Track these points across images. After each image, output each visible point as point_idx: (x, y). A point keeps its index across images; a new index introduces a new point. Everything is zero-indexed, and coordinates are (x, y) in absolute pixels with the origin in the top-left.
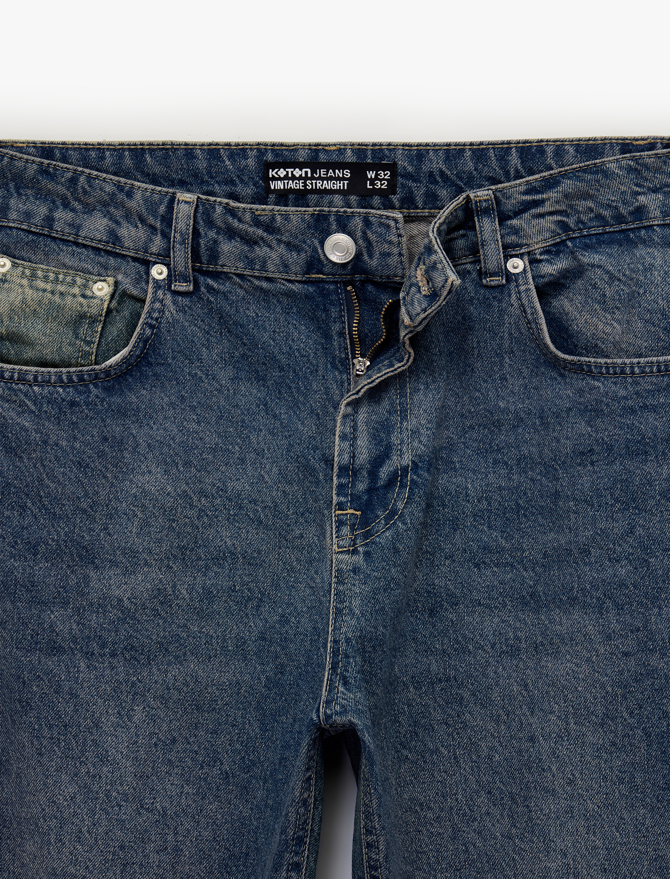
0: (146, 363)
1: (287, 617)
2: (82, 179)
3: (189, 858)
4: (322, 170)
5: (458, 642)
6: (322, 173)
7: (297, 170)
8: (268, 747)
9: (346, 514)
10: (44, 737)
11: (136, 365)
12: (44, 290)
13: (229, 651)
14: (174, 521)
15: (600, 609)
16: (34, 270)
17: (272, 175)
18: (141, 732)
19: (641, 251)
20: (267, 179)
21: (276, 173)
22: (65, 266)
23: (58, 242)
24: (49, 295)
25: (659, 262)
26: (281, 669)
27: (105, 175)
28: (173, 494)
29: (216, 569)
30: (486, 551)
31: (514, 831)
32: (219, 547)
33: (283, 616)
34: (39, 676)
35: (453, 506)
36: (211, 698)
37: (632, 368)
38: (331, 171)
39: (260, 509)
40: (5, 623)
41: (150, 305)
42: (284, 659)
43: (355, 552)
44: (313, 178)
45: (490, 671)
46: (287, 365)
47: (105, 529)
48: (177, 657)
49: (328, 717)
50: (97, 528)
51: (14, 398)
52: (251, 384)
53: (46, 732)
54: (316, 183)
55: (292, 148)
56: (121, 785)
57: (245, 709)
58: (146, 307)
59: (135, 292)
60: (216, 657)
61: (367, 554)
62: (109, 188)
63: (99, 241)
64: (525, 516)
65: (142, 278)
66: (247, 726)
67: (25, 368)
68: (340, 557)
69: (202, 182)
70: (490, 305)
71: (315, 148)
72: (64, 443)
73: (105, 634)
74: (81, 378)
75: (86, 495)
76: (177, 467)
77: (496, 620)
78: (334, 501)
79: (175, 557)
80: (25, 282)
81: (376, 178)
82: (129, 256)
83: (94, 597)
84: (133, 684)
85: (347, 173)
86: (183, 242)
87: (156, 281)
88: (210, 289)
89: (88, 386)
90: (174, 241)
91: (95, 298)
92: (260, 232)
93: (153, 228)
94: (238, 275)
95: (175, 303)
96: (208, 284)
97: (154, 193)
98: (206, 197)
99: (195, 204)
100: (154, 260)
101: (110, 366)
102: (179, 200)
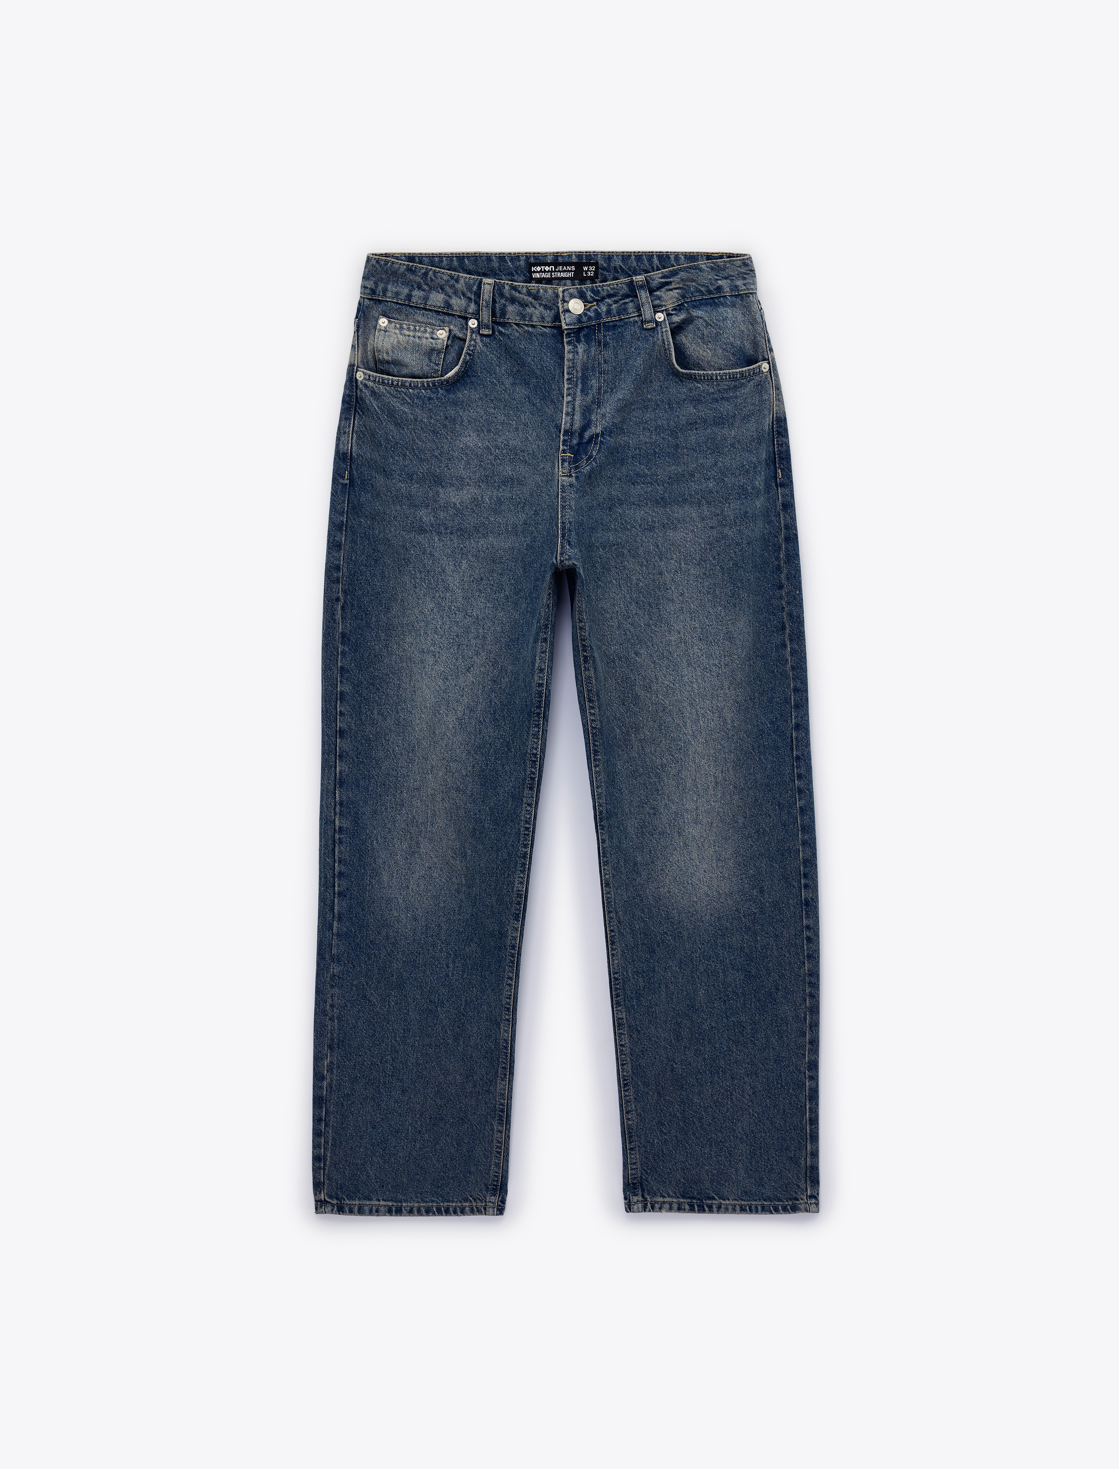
0: (467, 375)
1: (537, 512)
2: (430, 273)
3: (491, 642)
7: (547, 267)
9: (567, 456)
10: (417, 578)
11: (462, 377)
12: (409, 336)
13: (509, 531)
14: (482, 461)
15: (699, 504)
16: (401, 325)
18: (466, 574)
19: (721, 310)
20: (531, 272)
21: (536, 269)
22: (420, 322)
23: (415, 309)
24: (412, 338)
26: (534, 540)
27: (443, 271)
28: (481, 447)
29: (503, 487)
30: (638, 476)
31: (651, 622)
32: (505, 476)
34: (414, 545)
35: (622, 453)
36: (500, 556)
37: (716, 376)
38: (565, 267)
39: (526, 455)
41: (469, 342)
43: (570, 476)
44: (555, 271)
45: (638, 539)
46: (540, 375)
47: (447, 466)
48: (483, 534)
49: (561, 562)
50: (443, 465)
51: (399, 396)
52: (522, 386)
53: (418, 575)
55: (544, 255)
56: (456, 603)
58: (466, 344)
59: (460, 335)
60: (503, 534)
61: (577, 477)
62: (445, 278)
63: (439, 307)
64: (659, 457)
65: (464, 327)
67: (404, 379)
68: (563, 478)
69: (496, 274)
70: (648, 340)
71: (556, 255)
72: (426, 420)
73: (447, 522)
74: (434, 385)
75: (437, 448)
76: (483, 433)
78: (561, 449)
79: (483, 481)
80: (397, 331)
81: (588, 270)
82: (457, 315)
83: (442, 503)
84: (462, 549)
85: (573, 268)
86: (487, 306)
87: (471, 329)
88: (500, 333)
89: (437, 389)
90: (482, 306)
91: (439, 339)
92: (530, 299)
93: (470, 299)
94: (516, 324)
95: (482, 341)
96: (500, 330)
97: (471, 279)
98: (499, 281)
99: (493, 284)
100: (470, 317)
101: (449, 378)
102: (484, 283)
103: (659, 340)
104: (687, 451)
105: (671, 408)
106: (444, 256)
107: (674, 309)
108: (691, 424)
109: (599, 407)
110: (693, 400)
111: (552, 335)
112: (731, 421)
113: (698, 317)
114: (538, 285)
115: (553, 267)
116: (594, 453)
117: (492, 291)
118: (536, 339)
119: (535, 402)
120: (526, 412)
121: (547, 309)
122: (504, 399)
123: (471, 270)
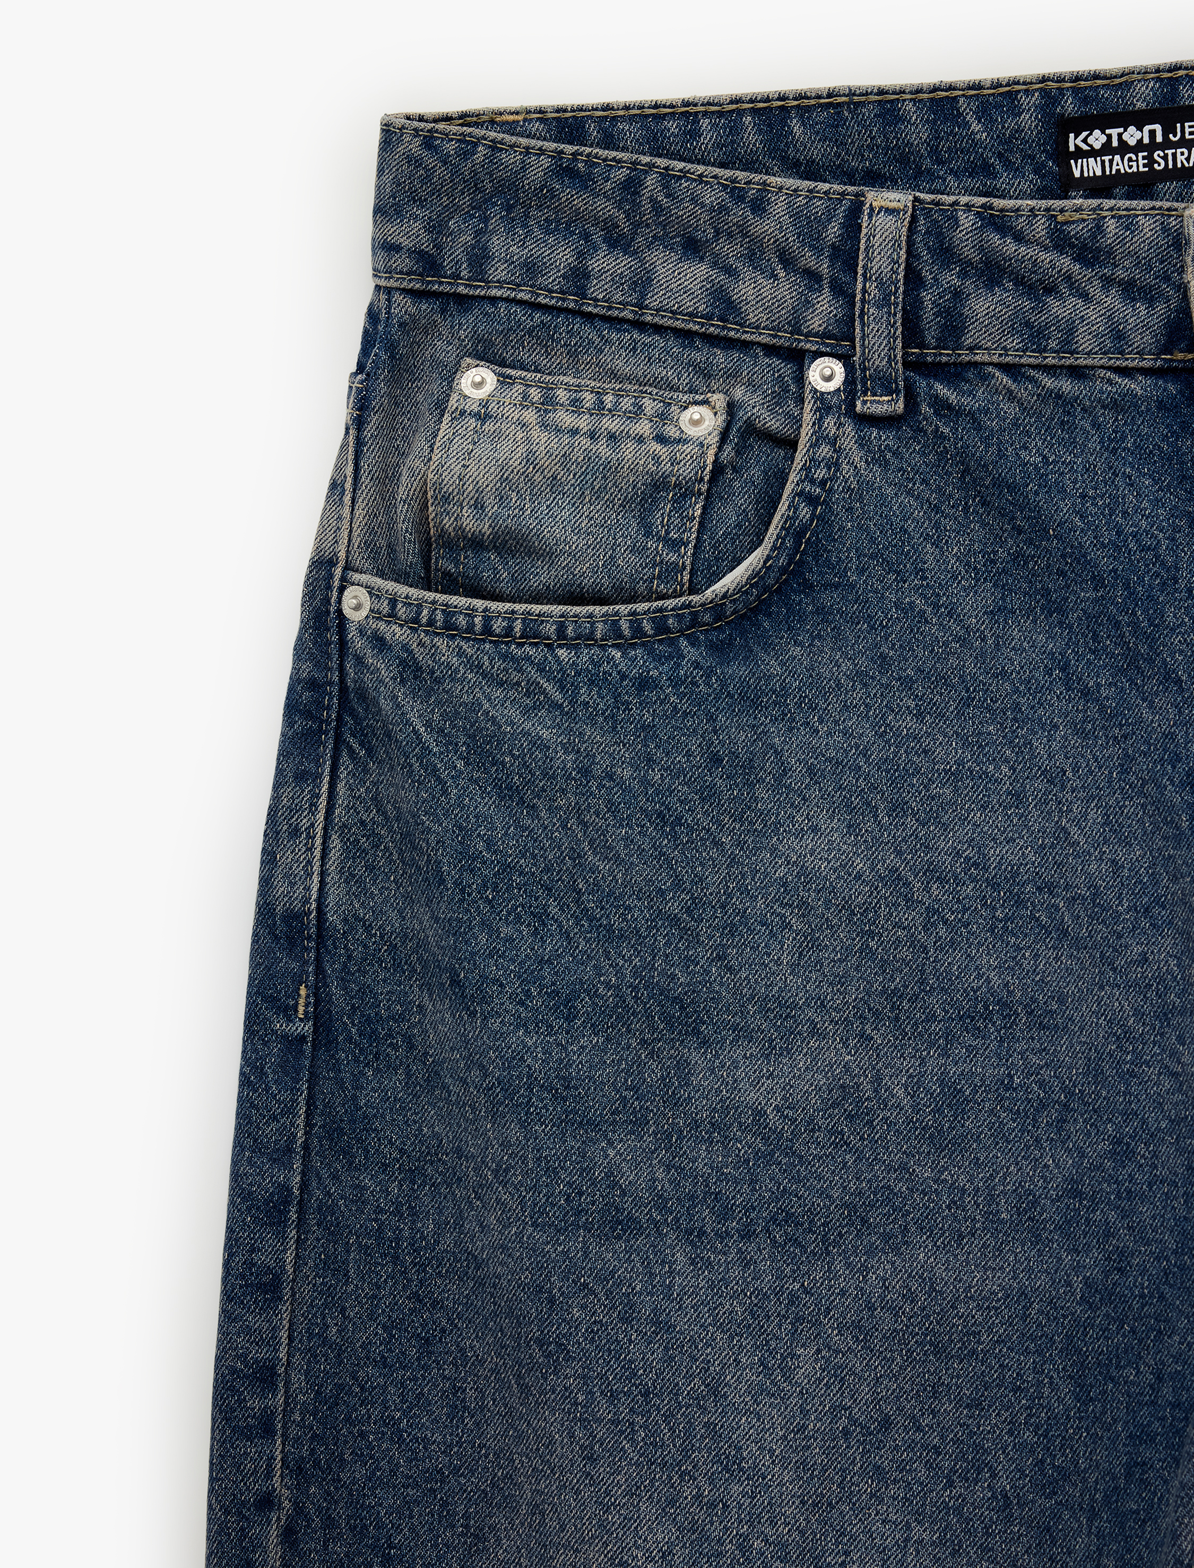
0: (799, 584)
1: (1128, 1144)
2: (651, 181)
4: (1187, 124)
6: (1187, 130)
7: (1132, 129)
8: (1095, 1438)
10: (599, 1421)
11: (778, 591)
12: (574, 432)
13: (1002, 1222)
14: (871, 934)
16: (548, 389)
17: (1076, 145)
18: (813, 1405)
20: (1064, 156)
21: (1085, 141)
22: (614, 375)
23: (598, 323)
24: (586, 442)
27: (701, 169)
28: (868, 875)
29: (969, 1039)
32: (975, 992)
33: (1119, 1142)
34: (585, 1285)
36: (965, 1327)
39: (1061, 904)
40: (507, 1171)
41: (808, 450)
42: (1125, 1239)
44: (1167, 144)
46: (1111, 571)
47: (719, 958)
48: (886, 1237)
50: (703, 955)
51: (515, 677)
52: (1034, 621)
53: (603, 1408)
54: (1174, 155)
55: (1118, 81)
56: (773, 1523)
57: (1039, 1352)
58: (799, 456)
59: (774, 424)
60: (973, 1235)
62: (710, 197)
63: (690, 315)
65: (788, 391)
66: (1046, 1391)
67: (536, 608)
71: (1170, 75)
72: (627, 773)
73: (727, 1189)
74: (661, 627)
75: (678, 884)
76: (876, 816)
79: (876, 1014)
80: (530, 416)
82: (759, 344)
83: (701, 1108)
84: (793, 1299)
86: (885, 301)
87: (820, 397)
88: (941, 406)
89: (672, 642)
90: (863, 301)
91: (686, 441)
92: (1065, 262)
93: (812, 277)
94: (1006, 368)
95: (862, 443)
96: (937, 396)
97: (815, 197)
98: (933, 197)
99: (909, 213)
100: (813, 348)
101: (725, 596)
102: (872, 208)
106: (705, 114)
111: (1161, 405)
114: (1094, 202)
115: (1158, 128)
117: (904, 238)
118: (1094, 426)
119: (1091, 684)
120: (1056, 727)
121: (1133, 299)
122: (961, 677)
123: (814, 161)
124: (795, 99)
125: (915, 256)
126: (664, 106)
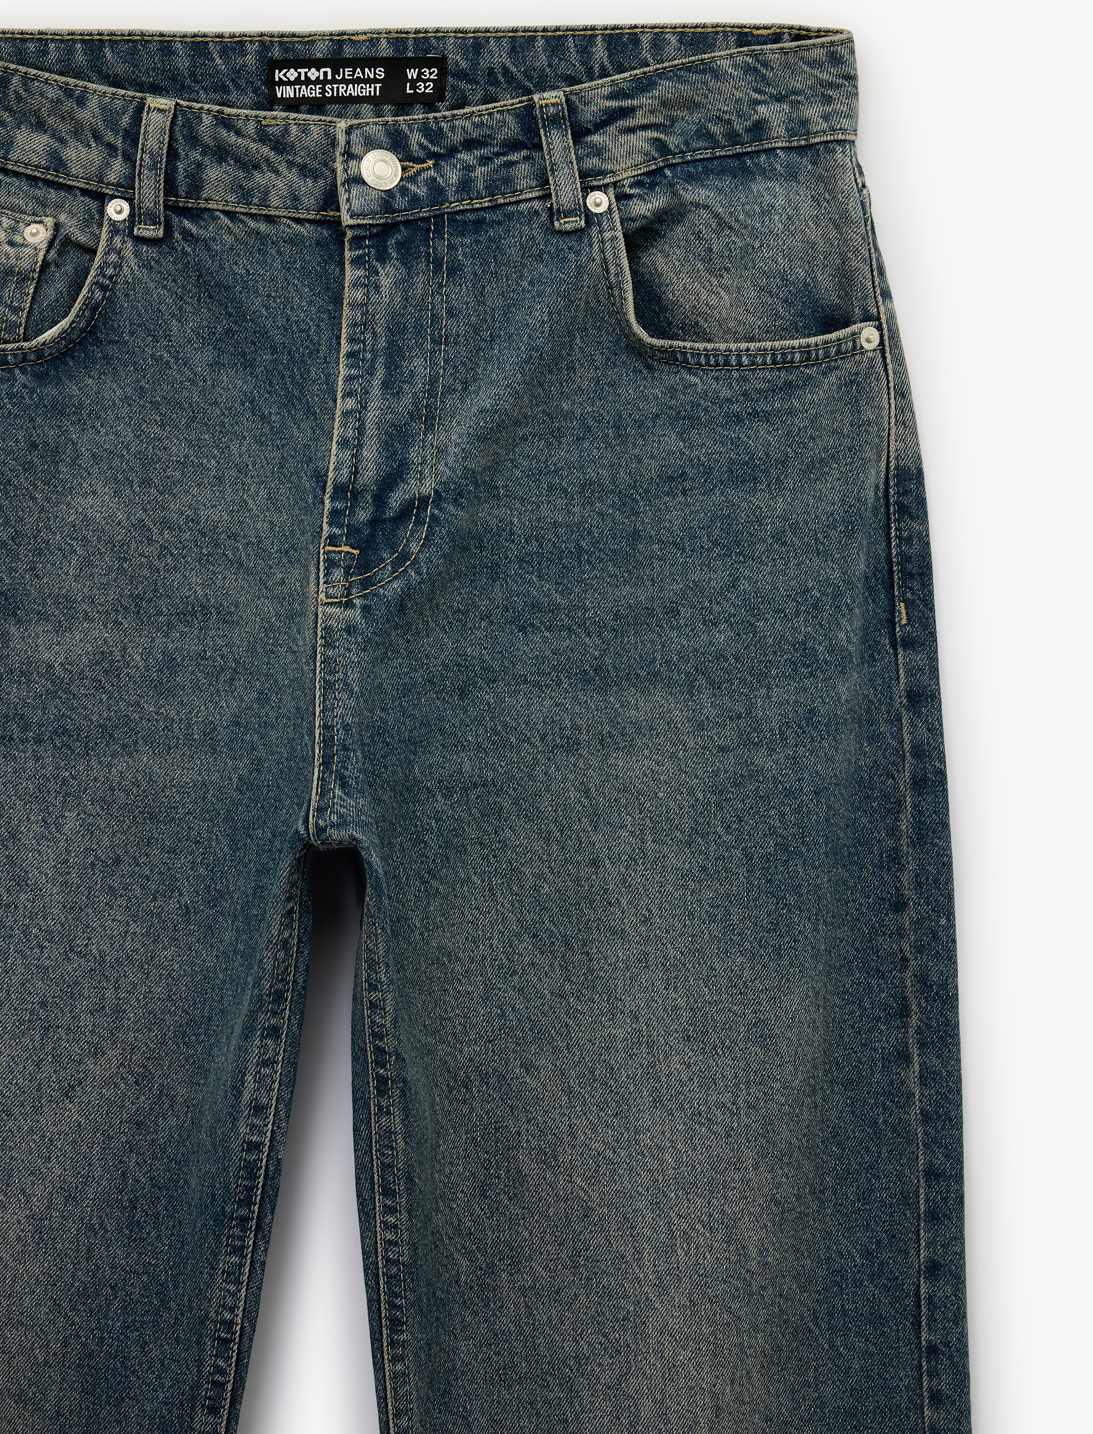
0: (93, 340)
2: (15, 80)
3: (135, 1023)
4: (346, 70)
5: (497, 733)
6: (347, 73)
7: (313, 70)
9: (340, 552)
11: (80, 343)
13: (195, 740)
14: (125, 560)
15: (690, 687)
17: (279, 77)
18: (74, 847)
19: (759, 186)
20: (272, 84)
21: (285, 75)
25: (780, 202)
26: (257, 766)
27: (47, 75)
28: (125, 523)
29: (181, 627)
30: (535, 610)
32: (187, 599)
33: (262, 693)
35: (493, 548)
36: (169, 803)
37: (739, 356)
38: (358, 70)
39: (241, 547)
41: (103, 257)
43: (349, 605)
44: (334, 81)
46: (281, 343)
47: (31, 569)
48: (124, 746)
49: (320, 830)
50: (21, 567)
52: (236, 372)
54: (338, 88)
55: (306, 39)
56: (45, 918)
57: (211, 820)
58: (97, 260)
59: (82, 239)
60: (177, 748)
61: (366, 609)
62: (52, 93)
63: (36, 166)
65: (94, 219)
66: (214, 844)
68: (329, 610)
69: (183, 88)
70: (564, 260)
71: (338, 38)
74: (4, 361)
76: (132, 487)
77: (547, 703)
78: (324, 533)
79: (126, 609)
81: (419, 78)
82: (77, 187)
83: (15, 661)
84: (65, 782)
85: (381, 73)
86: (154, 167)
87: (113, 223)
88: (187, 235)
89: (10, 371)
90: (141, 165)
91: (26, 246)
92: (265, 150)
93: (112, 148)
94: (227, 213)
95: (137, 254)
96: (184, 228)
97: (116, 98)
98: (188, 103)
99: (172, 113)
100: (111, 193)
101: (44, 344)
102: (149, 108)
103: (594, 260)
104: (661, 549)
105: (623, 438)
106: (52, 40)
107: (638, 184)
108: (671, 478)
109: (430, 428)
110: (678, 417)
111: (318, 243)
112: (774, 472)
113: (697, 205)
114: (285, 114)
115: (329, 70)
116: (414, 548)
117: (167, 128)
118: (278, 253)
119: (266, 412)
120: (245, 438)
121: (306, 176)
122: (190, 403)
123: (118, 75)
124: (108, 35)
125: (174, 140)
126: (27, 34)
